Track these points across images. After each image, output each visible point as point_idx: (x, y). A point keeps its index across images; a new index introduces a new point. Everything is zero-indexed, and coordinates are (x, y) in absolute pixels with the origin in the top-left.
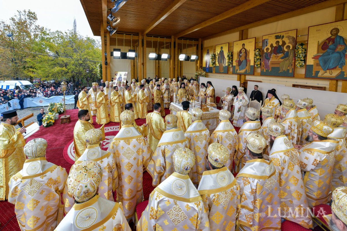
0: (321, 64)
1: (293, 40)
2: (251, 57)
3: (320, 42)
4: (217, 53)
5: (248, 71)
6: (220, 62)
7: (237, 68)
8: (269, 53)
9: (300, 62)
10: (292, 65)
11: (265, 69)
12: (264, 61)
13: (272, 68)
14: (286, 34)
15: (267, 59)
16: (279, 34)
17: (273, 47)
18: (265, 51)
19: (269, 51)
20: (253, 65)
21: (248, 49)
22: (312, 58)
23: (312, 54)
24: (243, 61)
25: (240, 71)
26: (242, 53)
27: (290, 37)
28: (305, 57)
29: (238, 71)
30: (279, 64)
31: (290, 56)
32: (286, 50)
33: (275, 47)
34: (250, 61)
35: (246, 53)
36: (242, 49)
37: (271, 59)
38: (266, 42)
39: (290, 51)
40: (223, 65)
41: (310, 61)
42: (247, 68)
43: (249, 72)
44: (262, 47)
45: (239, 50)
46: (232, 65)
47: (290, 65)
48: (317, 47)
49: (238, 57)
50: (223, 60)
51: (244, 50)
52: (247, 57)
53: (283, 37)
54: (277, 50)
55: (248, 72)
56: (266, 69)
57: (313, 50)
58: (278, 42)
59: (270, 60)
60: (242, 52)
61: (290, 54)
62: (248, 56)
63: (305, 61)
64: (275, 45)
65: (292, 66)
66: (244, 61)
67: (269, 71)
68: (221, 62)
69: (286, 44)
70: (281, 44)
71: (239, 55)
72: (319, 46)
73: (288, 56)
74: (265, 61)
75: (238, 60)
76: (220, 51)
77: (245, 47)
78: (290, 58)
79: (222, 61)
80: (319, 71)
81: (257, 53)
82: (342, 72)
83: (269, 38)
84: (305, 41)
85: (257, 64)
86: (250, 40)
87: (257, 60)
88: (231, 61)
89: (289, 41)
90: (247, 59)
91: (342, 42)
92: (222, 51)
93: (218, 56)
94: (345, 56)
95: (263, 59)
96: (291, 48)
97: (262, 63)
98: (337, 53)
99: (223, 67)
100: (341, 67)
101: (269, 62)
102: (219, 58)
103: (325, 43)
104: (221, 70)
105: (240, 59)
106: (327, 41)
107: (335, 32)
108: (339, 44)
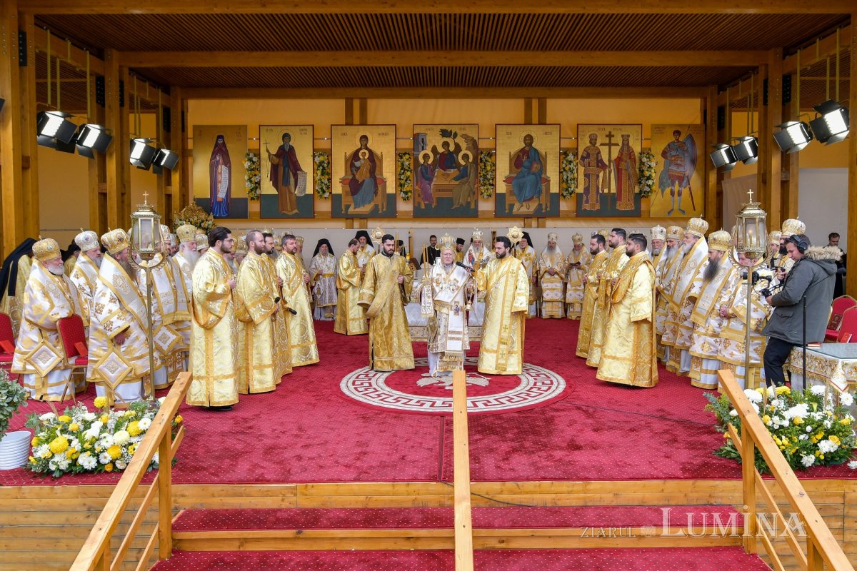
0: (516, 192)
1: (473, 145)
2: (388, 172)
3: (512, 153)
4: (268, 151)
5: (380, 207)
6: (280, 183)
7: (347, 200)
8: (430, 165)
9: (489, 187)
10: (474, 193)
11: (423, 202)
12: (419, 183)
13: (438, 199)
14: (460, 129)
15: (426, 180)
16: (449, 128)
17: (438, 153)
18: (422, 161)
19: (430, 162)
20: (394, 192)
21: (377, 150)
22: (504, 181)
23: (503, 174)
24: (364, 181)
25: (357, 210)
26: (363, 162)
27: (468, 137)
28: (494, 178)
29: (351, 210)
32: (463, 163)
33: (442, 154)
34: (384, 182)
35: (374, 160)
36: (360, 149)
37: (434, 179)
38: (423, 139)
39: (469, 166)
40: (296, 192)
41: (501, 188)
42: (379, 200)
43: (384, 210)
44: (414, 150)
45: (350, 150)
46: (331, 193)
47: (471, 195)
48: (508, 162)
49: (349, 169)
50: (296, 176)
51: (366, 151)
52: (377, 172)
53: (455, 135)
54: (446, 160)
55: (380, 212)
56: (426, 202)
57: (503, 168)
58: (446, 145)
59: (433, 183)
60: (361, 157)
61: (470, 171)
62: (377, 168)
63: (494, 185)
64: (441, 150)
65: (475, 196)
66: (368, 181)
67: (433, 207)
68: (286, 183)
70: (452, 148)
71: (352, 165)
72: (511, 160)
73: (467, 176)
74: (421, 183)
75: (351, 177)
76: (281, 148)
77: (368, 146)
78: (471, 178)
79: (292, 180)
80: (514, 205)
81: (406, 163)
82: (540, 205)
83: (428, 132)
84: (491, 149)
85: (405, 190)
86: (383, 129)
87: (406, 180)
88: (328, 180)
89: (467, 145)
90: (375, 177)
91: (537, 158)
92: (287, 148)
93: (270, 163)
94: (542, 180)
95: (419, 178)
96: (471, 160)
97: (417, 188)
98: (534, 174)
99: (297, 198)
100: (538, 197)
101: (432, 187)
102: (275, 169)
103: (519, 156)
104: (289, 209)
105: (357, 177)
106: (521, 154)
107: (529, 141)
108: (535, 160)
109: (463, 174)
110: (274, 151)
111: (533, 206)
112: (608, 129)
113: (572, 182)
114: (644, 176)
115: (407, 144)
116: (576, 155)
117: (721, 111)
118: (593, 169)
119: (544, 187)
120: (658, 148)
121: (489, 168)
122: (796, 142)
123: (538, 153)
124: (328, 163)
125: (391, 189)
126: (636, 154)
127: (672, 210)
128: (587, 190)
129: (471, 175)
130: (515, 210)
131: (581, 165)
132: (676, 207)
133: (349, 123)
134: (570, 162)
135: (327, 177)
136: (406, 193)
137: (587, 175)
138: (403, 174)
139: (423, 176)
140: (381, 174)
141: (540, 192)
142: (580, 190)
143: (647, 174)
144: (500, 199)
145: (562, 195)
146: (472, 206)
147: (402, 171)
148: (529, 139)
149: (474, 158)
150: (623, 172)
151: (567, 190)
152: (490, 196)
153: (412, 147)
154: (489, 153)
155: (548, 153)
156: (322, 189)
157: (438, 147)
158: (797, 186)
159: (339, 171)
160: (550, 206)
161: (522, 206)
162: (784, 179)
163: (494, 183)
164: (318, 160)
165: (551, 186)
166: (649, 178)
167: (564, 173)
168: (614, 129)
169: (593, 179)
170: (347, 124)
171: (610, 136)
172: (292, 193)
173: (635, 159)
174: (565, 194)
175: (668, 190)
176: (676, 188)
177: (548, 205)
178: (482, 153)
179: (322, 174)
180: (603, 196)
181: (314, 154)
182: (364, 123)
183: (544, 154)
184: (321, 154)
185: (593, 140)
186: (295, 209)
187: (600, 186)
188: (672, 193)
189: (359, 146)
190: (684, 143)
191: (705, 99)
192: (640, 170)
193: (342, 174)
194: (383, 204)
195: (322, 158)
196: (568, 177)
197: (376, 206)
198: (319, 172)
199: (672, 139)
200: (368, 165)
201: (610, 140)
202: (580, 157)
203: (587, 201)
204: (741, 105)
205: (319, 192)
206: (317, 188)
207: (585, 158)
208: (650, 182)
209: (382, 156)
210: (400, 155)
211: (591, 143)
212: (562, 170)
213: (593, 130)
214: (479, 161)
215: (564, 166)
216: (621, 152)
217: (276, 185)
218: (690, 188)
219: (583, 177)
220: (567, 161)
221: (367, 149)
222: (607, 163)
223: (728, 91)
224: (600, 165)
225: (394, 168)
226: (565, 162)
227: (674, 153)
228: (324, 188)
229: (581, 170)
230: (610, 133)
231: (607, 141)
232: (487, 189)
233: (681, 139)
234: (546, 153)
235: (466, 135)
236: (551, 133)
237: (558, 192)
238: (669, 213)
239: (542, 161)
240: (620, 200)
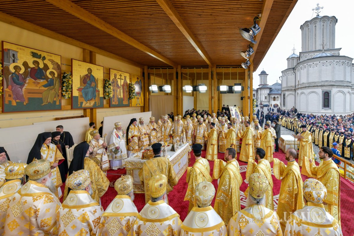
0: (84, 96)
1: (58, 67)
3: (81, 76)
8: (21, 75)
9: (70, 92)
10: (58, 96)
12: (10, 87)
13: (29, 99)
14: (48, 56)
15: (17, 85)
16: (39, 53)
17: (29, 67)
18: (13, 70)
19: (21, 72)
22: (77, 90)
23: (77, 86)
27: (54, 61)
28: (72, 88)
30: (41, 93)
31: (55, 84)
32: (50, 77)
33: (32, 69)
37: (26, 85)
38: (13, 54)
39: (55, 79)
41: (76, 93)
48: (79, 80)
53: (44, 58)
54: (36, 73)
57: (77, 83)
59: (24, 88)
61: (56, 82)
63: (72, 92)
64: (31, 65)
65: (59, 97)
67: (25, 104)
69: (49, 69)
70: (41, 66)
73: (53, 85)
74: (12, 86)
78: (56, 87)
80: (83, 102)
82: (95, 103)
83: (18, 51)
84: (69, 72)
89: (53, 66)
96: (56, 76)
97: (8, 90)
98: (92, 87)
100: (95, 99)
101: (23, 90)
103: (85, 78)
107: (90, 72)
108: (93, 81)
109: (50, 84)
112: (120, 73)
117: (149, 75)
118: (115, 88)
119: (97, 94)
123: (94, 78)
126: (128, 84)
128: (114, 96)
129: (57, 85)
130: (83, 105)
132: (138, 103)
137: (113, 90)
141: (95, 96)
142: (111, 96)
144: (74, 99)
145: (104, 98)
146: (58, 103)
148: (90, 70)
149: (58, 75)
150: (125, 90)
151: (108, 96)
152: (69, 97)
157: (28, 63)
161: (87, 103)
165: (100, 94)
168: (122, 73)
169: (115, 91)
171: (121, 75)
176: (138, 97)
177: (99, 102)
178: (64, 73)
180: (119, 99)
183: (97, 78)
187: (118, 95)
191: (143, 69)
196: (109, 90)
199: (137, 80)
203: (114, 101)
207: (113, 83)
211: (115, 77)
213: (115, 72)
214: (62, 77)
216: (124, 82)
218: (141, 97)
222: (120, 86)
223: (154, 70)
224: (118, 86)
229: (112, 88)
231: (120, 78)
232: (67, 94)
233: (139, 81)
234: (98, 78)
235: (52, 60)
236: (100, 70)
237: (103, 96)
238: (137, 105)
239: (96, 82)
240: (124, 101)
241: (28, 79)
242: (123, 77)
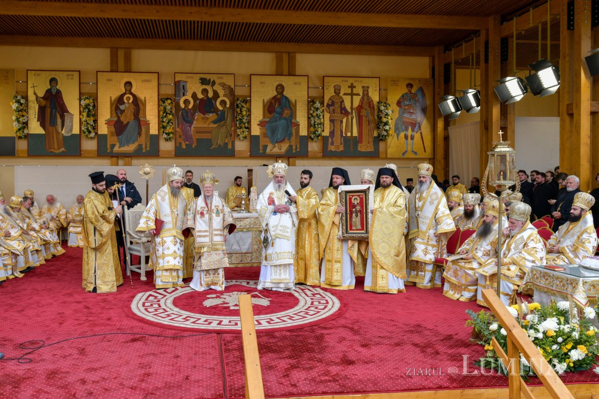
0: (269, 134)
1: (230, 92)
2: (151, 115)
3: (265, 101)
4: (35, 94)
5: (144, 147)
6: (47, 123)
7: (112, 140)
8: (190, 109)
9: (245, 130)
10: (231, 135)
11: (184, 143)
12: (180, 125)
13: (198, 140)
14: (219, 78)
15: (187, 122)
16: (207, 77)
17: (198, 99)
18: (183, 106)
19: (190, 107)
20: (157, 133)
21: (141, 95)
22: (258, 125)
23: (257, 118)
24: (128, 123)
25: (122, 149)
26: (127, 105)
27: (226, 85)
28: (249, 122)
29: (116, 149)
30: (210, 132)
31: (227, 118)
32: (220, 108)
33: (201, 100)
34: (147, 124)
35: (138, 104)
36: (125, 94)
37: (195, 122)
38: (184, 86)
39: (226, 111)
40: (63, 132)
41: (256, 131)
42: (142, 140)
43: (148, 149)
44: (175, 95)
45: (115, 95)
46: (96, 133)
47: (228, 135)
48: (262, 108)
49: (114, 112)
50: (62, 117)
51: (131, 96)
52: (141, 115)
53: (214, 83)
54: (205, 105)
55: (144, 151)
56: (187, 143)
57: (257, 114)
58: (205, 91)
59: (193, 126)
60: (125, 101)
62: (141, 112)
63: (249, 128)
64: (200, 96)
65: (231, 138)
66: (132, 123)
67: (193, 146)
68: (53, 123)
69: (219, 97)
70: (210, 95)
71: (117, 108)
73: (224, 120)
74: (182, 125)
75: (116, 119)
76: (48, 92)
77: (133, 91)
78: (228, 122)
79: (59, 121)
80: (267, 146)
81: (169, 107)
82: (291, 146)
83: (188, 80)
84: (246, 97)
85: (167, 132)
86: (146, 76)
87: (168, 123)
88: (94, 121)
89: (225, 92)
90: (139, 120)
91: (287, 105)
92: (54, 92)
93: (38, 105)
94: (291, 124)
95: (180, 122)
96: (228, 106)
97: (178, 129)
98: (285, 119)
99: (64, 137)
100: (289, 139)
101: (192, 129)
102: (42, 111)
103: (271, 103)
104: (56, 147)
105: (122, 119)
106: (273, 101)
107: (281, 90)
108: (286, 107)
109: (221, 118)
110: (41, 94)
111: (284, 147)
112: (351, 81)
113: (319, 126)
114: (382, 122)
115: (169, 90)
116: (322, 103)
117: (447, 68)
118: (337, 115)
119: (294, 131)
120: (393, 98)
121: (244, 113)
122: (513, 95)
123: (289, 101)
124: (94, 106)
125: (154, 130)
126: (375, 103)
127: (406, 151)
128: (332, 133)
129: (229, 119)
130: (268, 150)
131: (327, 112)
132: (410, 148)
133: (114, 69)
134: (317, 109)
135: (92, 118)
136: (168, 134)
137: (332, 121)
138: (165, 117)
139: (185, 120)
140: (145, 117)
141: (290, 135)
142: (326, 133)
143: (384, 120)
144: (254, 140)
145: (310, 137)
146: (230, 147)
147: (165, 114)
148: (280, 88)
149: (231, 103)
150: (364, 118)
151: (314, 133)
152: (245, 137)
153: (174, 93)
154: (244, 100)
155: (297, 101)
156: (87, 129)
157: (197, 94)
158: (513, 131)
159: (105, 114)
160: (300, 148)
161: (275, 147)
162: (503, 126)
163: (249, 127)
164: (83, 103)
165: (300, 130)
166: (386, 124)
167: (312, 119)
168: (356, 81)
169: (337, 124)
170: (112, 71)
171: (352, 87)
172: (59, 133)
173: (373, 107)
174: (312, 136)
175: (402, 135)
176: (410, 133)
177: (298, 146)
178: (238, 99)
179: (88, 116)
180: (346, 138)
181: (80, 97)
182: (128, 70)
183: (294, 101)
184: (87, 98)
185: (337, 91)
186: (62, 148)
187: (344, 131)
188: (406, 137)
189: (124, 91)
190: (416, 94)
191: (433, 58)
192: (378, 117)
193: (108, 116)
194: (146, 144)
195: (87, 101)
196: (315, 122)
197: (140, 146)
198: (85, 114)
199: (406, 91)
200: (132, 108)
201: (352, 91)
202: (325, 105)
203: (332, 143)
204: (464, 63)
205: (85, 133)
206: (83, 129)
207: (331, 105)
208: (387, 128)
209: (145, 100)
210: (162, 100)
211: (335, 92)
212: (310, 116)
213: (337, 81)
214: (236, 106)
215: (311, 112)
216: (362, 101)
217: (43, 125)
218: (421, 133)
219: (329, 122)
220: (315, 108)
221: (131, 93)
222: (349, 110)
223: (453, 51)
224: (343, 112)
225: (157, 111)
226: (312, 109)
227: (406, 103)
228: (90, 129)
229: (327, 116)
230: (352, 84)
231: (350, 92)
232: (243, 132)
233: (413, 91)
234: (296, 100)
235: (223, 83)
236: (300, 84)
237: (306, 135)
238: (403, 154)
239: (292, 107)
240: (361, 143)
241: (197, 114)
242: (359, 90)
